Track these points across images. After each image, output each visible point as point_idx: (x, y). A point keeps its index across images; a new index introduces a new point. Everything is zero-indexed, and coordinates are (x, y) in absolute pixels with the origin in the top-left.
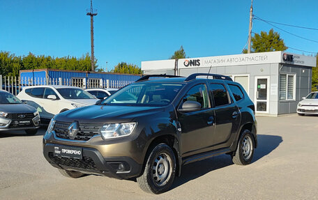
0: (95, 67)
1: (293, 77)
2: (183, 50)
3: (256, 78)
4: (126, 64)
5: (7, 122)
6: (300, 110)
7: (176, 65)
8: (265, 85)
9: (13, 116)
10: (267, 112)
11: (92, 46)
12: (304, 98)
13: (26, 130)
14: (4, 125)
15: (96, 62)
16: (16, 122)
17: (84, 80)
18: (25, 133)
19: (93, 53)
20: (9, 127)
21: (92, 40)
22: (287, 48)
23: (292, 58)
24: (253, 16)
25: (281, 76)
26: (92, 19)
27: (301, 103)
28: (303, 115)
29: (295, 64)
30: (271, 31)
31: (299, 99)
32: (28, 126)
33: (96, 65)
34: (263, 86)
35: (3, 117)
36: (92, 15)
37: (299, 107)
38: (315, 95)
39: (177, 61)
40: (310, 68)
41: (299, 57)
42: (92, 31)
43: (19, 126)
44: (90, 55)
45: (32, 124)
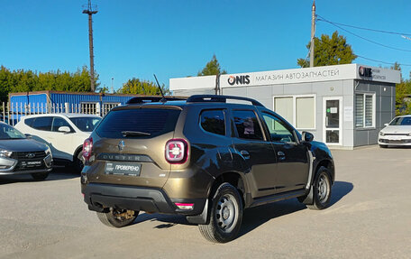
0: (95, 86)
1: (371, 96)
2: (216, 61)
3: (325, 99)
4: (138, 80)
5: (12, 163)
6: (383, 141)
7: (218, 83)
8: (336, 109)
9: (19, 155)
10: (340, 143)
11: (92, 57)
12: (386, 124)
13: (32, 174)
14: (8, 167)
15: (97, 79)
16: (24, 164)
17: (98, 105)
18: (31, 177)
19: (92, 65)
20: (14, 170)
21: (91, 48)
22: (356, 57)
23: (370, 73)
24: (316, 16)
25: (357, 96)
26: (90, 20)
27: (383, 131)
28: (386, 147)
29: (374, 80)
30: (335, 35)
31: (380, 126)
32: (38, 168)
33: (98, 82)
34: (333, 110)
35: (7, 157)
36: (90, 13)
37: (380, 137)
38: (400, 121)
39: (218, 77)
40: (393, 84)
41: (379, 71)
42: (91, 35)
43: (27, 168)
44: (89, 69)
45: (43, 166)
